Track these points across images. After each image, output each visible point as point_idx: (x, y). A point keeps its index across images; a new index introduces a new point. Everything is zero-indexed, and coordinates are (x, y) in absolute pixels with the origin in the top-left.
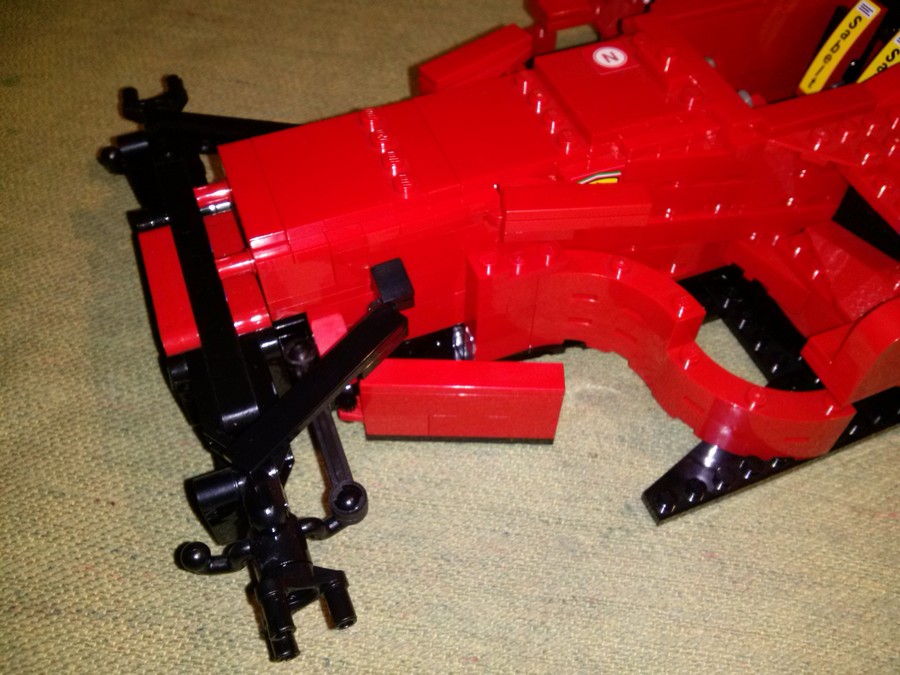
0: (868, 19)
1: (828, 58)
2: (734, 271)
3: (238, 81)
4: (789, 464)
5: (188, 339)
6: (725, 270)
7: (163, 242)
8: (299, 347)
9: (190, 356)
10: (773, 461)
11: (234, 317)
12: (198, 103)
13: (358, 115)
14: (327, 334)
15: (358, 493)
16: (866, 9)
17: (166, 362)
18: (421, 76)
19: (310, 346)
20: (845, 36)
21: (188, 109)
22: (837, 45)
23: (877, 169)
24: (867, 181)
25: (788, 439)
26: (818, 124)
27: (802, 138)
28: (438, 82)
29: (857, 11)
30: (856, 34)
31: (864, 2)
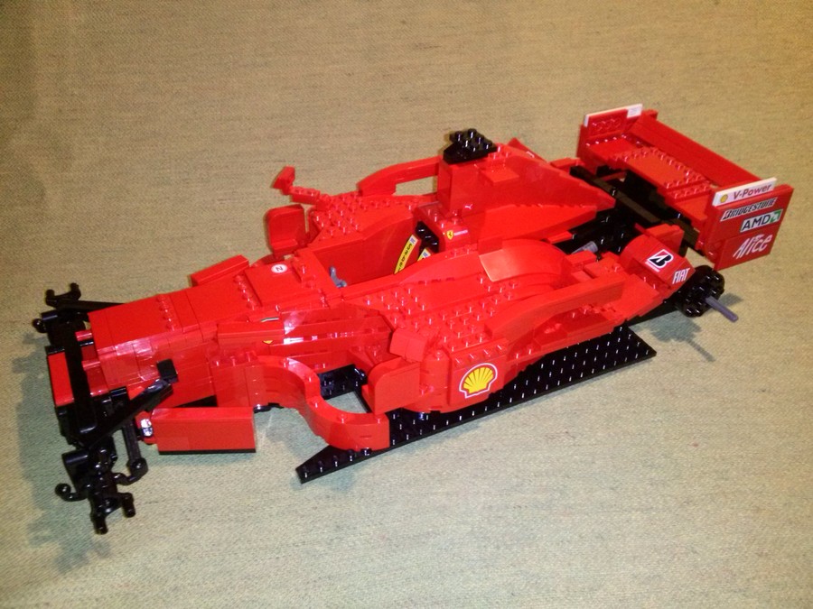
0: (414, 244)
5: (69, 399)
6: (349, 366)
7: (61, 359)
9: (68, 407)
10: (363, 452)
11: (91, 389)
12: (86, 296)
13: (157, 299)
15: (143, 462)
16: (412, 240)
17: (58, 410)
18: (194, 279)
20: (406, 253)
21: (81, 299)
23: (393, 311)
24: (388, 317)
25: (361, 437)
26: (369, 293)
27: (360, 299)
28: (199, 281)
29: (410, 242)
30: (410, 251)
31: (413, 237)
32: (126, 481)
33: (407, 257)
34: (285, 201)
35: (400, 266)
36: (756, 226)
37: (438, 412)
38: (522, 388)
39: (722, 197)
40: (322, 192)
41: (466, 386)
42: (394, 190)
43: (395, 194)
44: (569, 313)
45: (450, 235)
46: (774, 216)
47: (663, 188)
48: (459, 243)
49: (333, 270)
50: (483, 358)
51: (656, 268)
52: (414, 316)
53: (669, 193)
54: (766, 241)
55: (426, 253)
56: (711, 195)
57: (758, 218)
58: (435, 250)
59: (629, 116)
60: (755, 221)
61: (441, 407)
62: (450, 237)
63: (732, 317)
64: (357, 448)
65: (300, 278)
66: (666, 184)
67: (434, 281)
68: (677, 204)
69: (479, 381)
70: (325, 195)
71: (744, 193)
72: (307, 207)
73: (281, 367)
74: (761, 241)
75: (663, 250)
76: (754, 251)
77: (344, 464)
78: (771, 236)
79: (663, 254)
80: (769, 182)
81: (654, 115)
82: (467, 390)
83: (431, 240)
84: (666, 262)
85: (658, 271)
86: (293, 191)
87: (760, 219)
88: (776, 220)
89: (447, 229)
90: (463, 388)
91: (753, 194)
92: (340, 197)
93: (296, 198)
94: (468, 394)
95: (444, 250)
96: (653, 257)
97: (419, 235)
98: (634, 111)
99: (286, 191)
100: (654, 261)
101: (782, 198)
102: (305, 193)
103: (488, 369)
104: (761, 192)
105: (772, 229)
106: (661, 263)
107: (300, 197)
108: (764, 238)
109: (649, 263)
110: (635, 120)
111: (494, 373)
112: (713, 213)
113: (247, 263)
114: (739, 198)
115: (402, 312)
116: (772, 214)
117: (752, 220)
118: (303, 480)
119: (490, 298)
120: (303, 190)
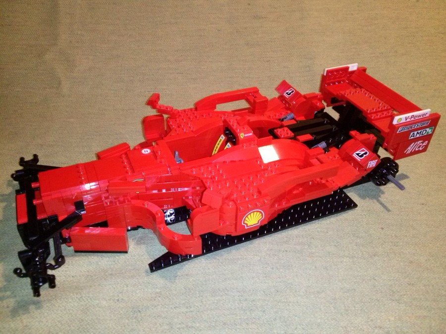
0: (223, 140)
5: (25, 220)
7: (23, 196)
9: (24, 225)
10: (187, 256)
11: (38, 216)
12: (41, 162)
13: (77, 166)
15: (63, 257)
16: (222, 138)
17: (19, 226)
18: (99, 156)
20: (218, 144)
21: (39, 164)
23: (207, 178)
24: (204, 181)
25: (186, 248)
26: (194, 167)
27: (190, 171)
28: (101, 157)
29: (220, 138)
30: (220, 143)
31: (222, 135)
32: (52, 268)
33: (219, 147)
35: (215, 152)
36: (418, 136)
37: (230, 235)
38: (280, 223)
39: (399, 119)
40: (175, 108)
41: (246, 222)
42: (215, 108)
43: (216, 110)
44: (308, 182)
45: (242, 136)
46: (429, 131)
47: (366, 113)
48: (247, 140)
49: (177, 153)
50: (256, 207)
51: (359, 159)
52: (219, 181)
53: (369, 116)
54: (424, 144)
55: (229, 145)
56: (392, 117)
57: (419, 131)
58: (234, 143)
59: (350, 70)
60: (418, 133)
61: (232, 233)
62: (242, 137)
63: (401, 187)
64: (184, 254)
65: (157, 157)
66: (368, 110)
67: (231, 161)
68: (373, 122)
69: (253, 219)
70: (176, 110)
71: (412, 118)
72: (165, 116)
73: (143, 206)
74: (421, 144)
75: (363, 149)
76: (417, 149)
77: (176, 262)
78: (427, 142)
79: (363, 151)
80: (427, 111)
81: (364, 70)
82: (247, 224)
83: (232, 138)
84: (364, 155)
85: (359, 160)
86: (158, 107)
87: (421, 132)
88: (430, 133)
89: (241, 132)
90: (244, 223)
91: (417, 118)
92: (185, 111)
93: (159, 111)
94: (247, 226)
95: (239, 144)
96: (357, 152)
97: (226, 135)
98: (353, 67)
99: (154, 107)
100: (358, 154)
101: (434, 120)
102: (165, 108)
103: (258, 213)
104: (421, 117)
105: (428, 138)
106: (362, 156)
107: (162, 111)
108: (423, 143)
109: (355, 155)
110: (353, 72)
111: (262, 215)
112: (393, 128)
113: (129, 147)
114: (408, 120)
115: (213, 178)
116: (428, 129)
117: (416, 133)
118: (152, 270)
119: (262, 172)
120: (163, 106)
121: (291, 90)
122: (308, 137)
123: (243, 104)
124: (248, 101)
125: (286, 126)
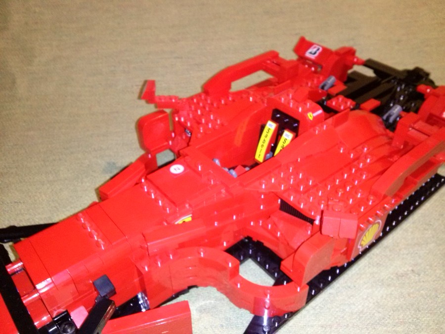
0: (272, 129)
1: (262, 146)
2: (249, 238)
3: (15, 202)
4: (292, 314)
6: (246, 238)
8: (66, 326)
10: (285, 315)
11: (34, 320)
14: (79, 317)
16: (271, 125)
19: (72, 324)
20: (266, 136)
22: (264, 140)
23: (287, 190)
24: (284, 197)
26: (261, 178)
28: (108, 194)
30: (270, 135)
31: (270, 122)
33: (268, 140)
34: (151, 109)
41: (362, 242)
42: (229, 87)
43: (233, 90)
45: (311, 116)
48: (318, 121)
49: (217, 161)
55: (287, 136)
58: (295, 131)
61: (339, 263)
62: (311, 119)
65: (199, 174)
67: (308, 157)
69: (370, 236)
83: (290, 122)
86: (157, 100)
89: (305, 111)
90: (360, 245)
94: (362, 247)
95: (307, 130)
97: (274, 120)
99: (150, 101)
102: (167, 100)
103: (376, 225)
111: (379, 227)
115: (295, 188)
119: (355, 163)
120: (165, 97)
121: (315, 47)
122: (373, 103)
123: (261, 76)
124: (267, 70)
125: (337, 95)
